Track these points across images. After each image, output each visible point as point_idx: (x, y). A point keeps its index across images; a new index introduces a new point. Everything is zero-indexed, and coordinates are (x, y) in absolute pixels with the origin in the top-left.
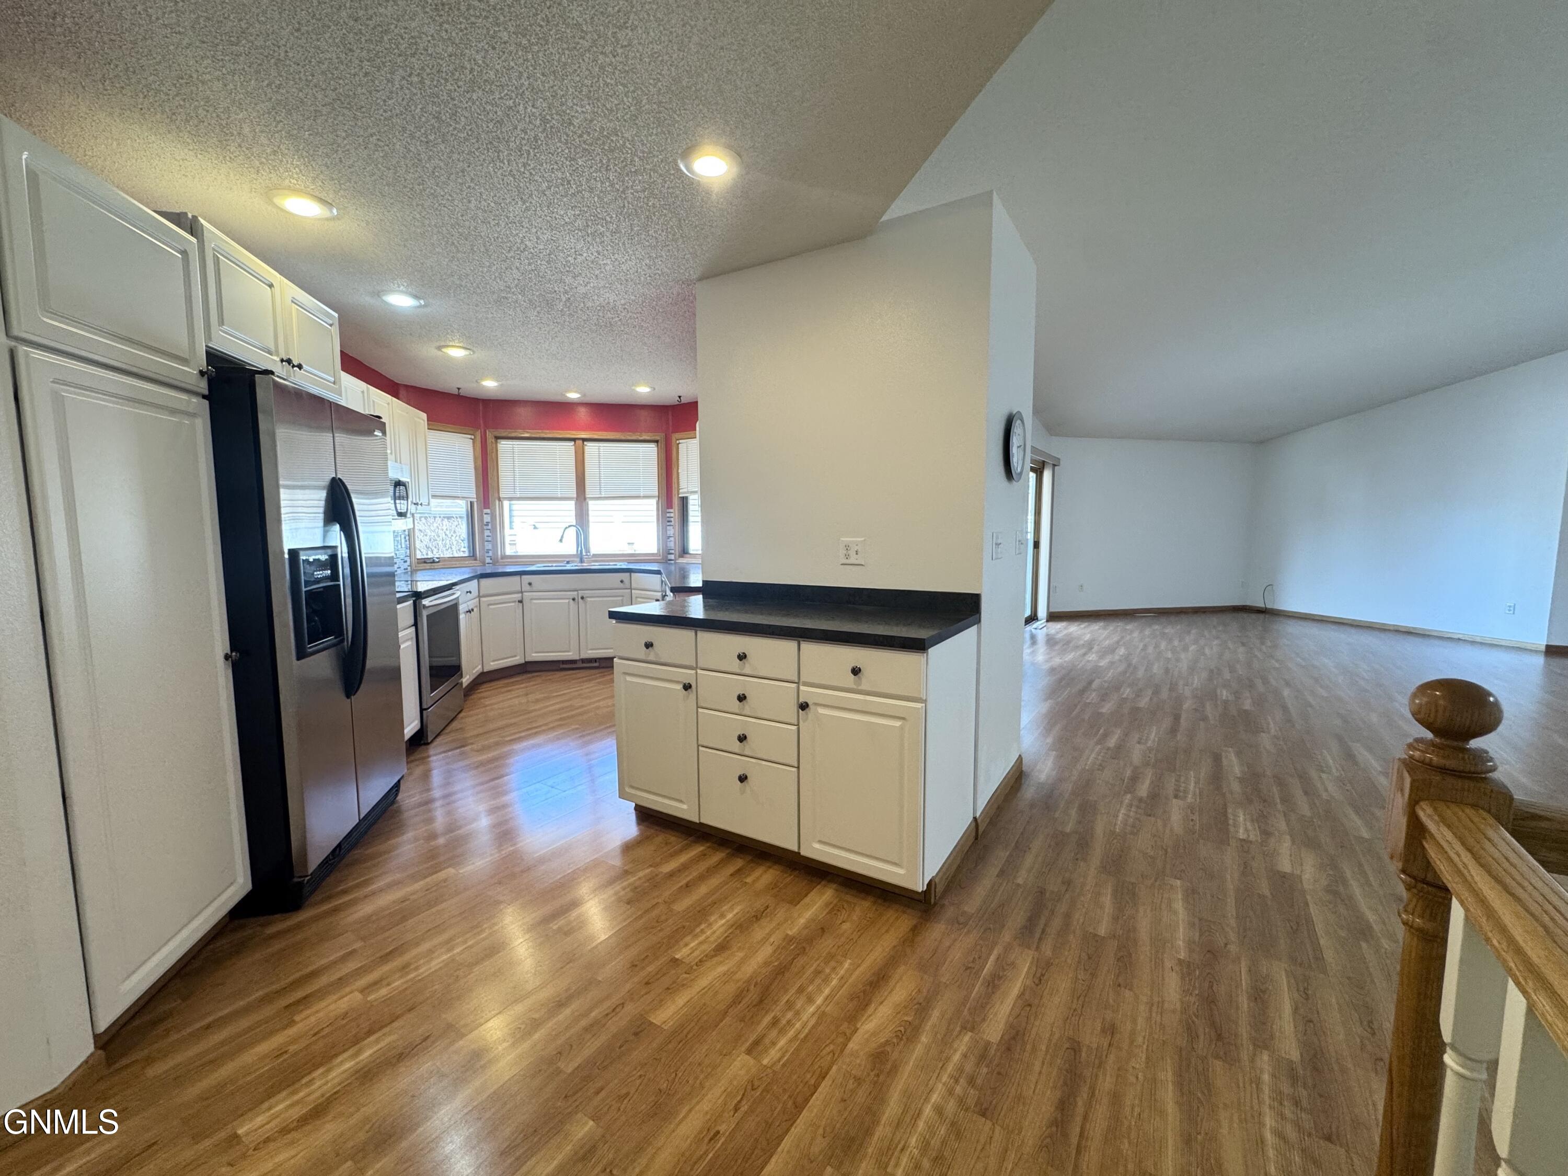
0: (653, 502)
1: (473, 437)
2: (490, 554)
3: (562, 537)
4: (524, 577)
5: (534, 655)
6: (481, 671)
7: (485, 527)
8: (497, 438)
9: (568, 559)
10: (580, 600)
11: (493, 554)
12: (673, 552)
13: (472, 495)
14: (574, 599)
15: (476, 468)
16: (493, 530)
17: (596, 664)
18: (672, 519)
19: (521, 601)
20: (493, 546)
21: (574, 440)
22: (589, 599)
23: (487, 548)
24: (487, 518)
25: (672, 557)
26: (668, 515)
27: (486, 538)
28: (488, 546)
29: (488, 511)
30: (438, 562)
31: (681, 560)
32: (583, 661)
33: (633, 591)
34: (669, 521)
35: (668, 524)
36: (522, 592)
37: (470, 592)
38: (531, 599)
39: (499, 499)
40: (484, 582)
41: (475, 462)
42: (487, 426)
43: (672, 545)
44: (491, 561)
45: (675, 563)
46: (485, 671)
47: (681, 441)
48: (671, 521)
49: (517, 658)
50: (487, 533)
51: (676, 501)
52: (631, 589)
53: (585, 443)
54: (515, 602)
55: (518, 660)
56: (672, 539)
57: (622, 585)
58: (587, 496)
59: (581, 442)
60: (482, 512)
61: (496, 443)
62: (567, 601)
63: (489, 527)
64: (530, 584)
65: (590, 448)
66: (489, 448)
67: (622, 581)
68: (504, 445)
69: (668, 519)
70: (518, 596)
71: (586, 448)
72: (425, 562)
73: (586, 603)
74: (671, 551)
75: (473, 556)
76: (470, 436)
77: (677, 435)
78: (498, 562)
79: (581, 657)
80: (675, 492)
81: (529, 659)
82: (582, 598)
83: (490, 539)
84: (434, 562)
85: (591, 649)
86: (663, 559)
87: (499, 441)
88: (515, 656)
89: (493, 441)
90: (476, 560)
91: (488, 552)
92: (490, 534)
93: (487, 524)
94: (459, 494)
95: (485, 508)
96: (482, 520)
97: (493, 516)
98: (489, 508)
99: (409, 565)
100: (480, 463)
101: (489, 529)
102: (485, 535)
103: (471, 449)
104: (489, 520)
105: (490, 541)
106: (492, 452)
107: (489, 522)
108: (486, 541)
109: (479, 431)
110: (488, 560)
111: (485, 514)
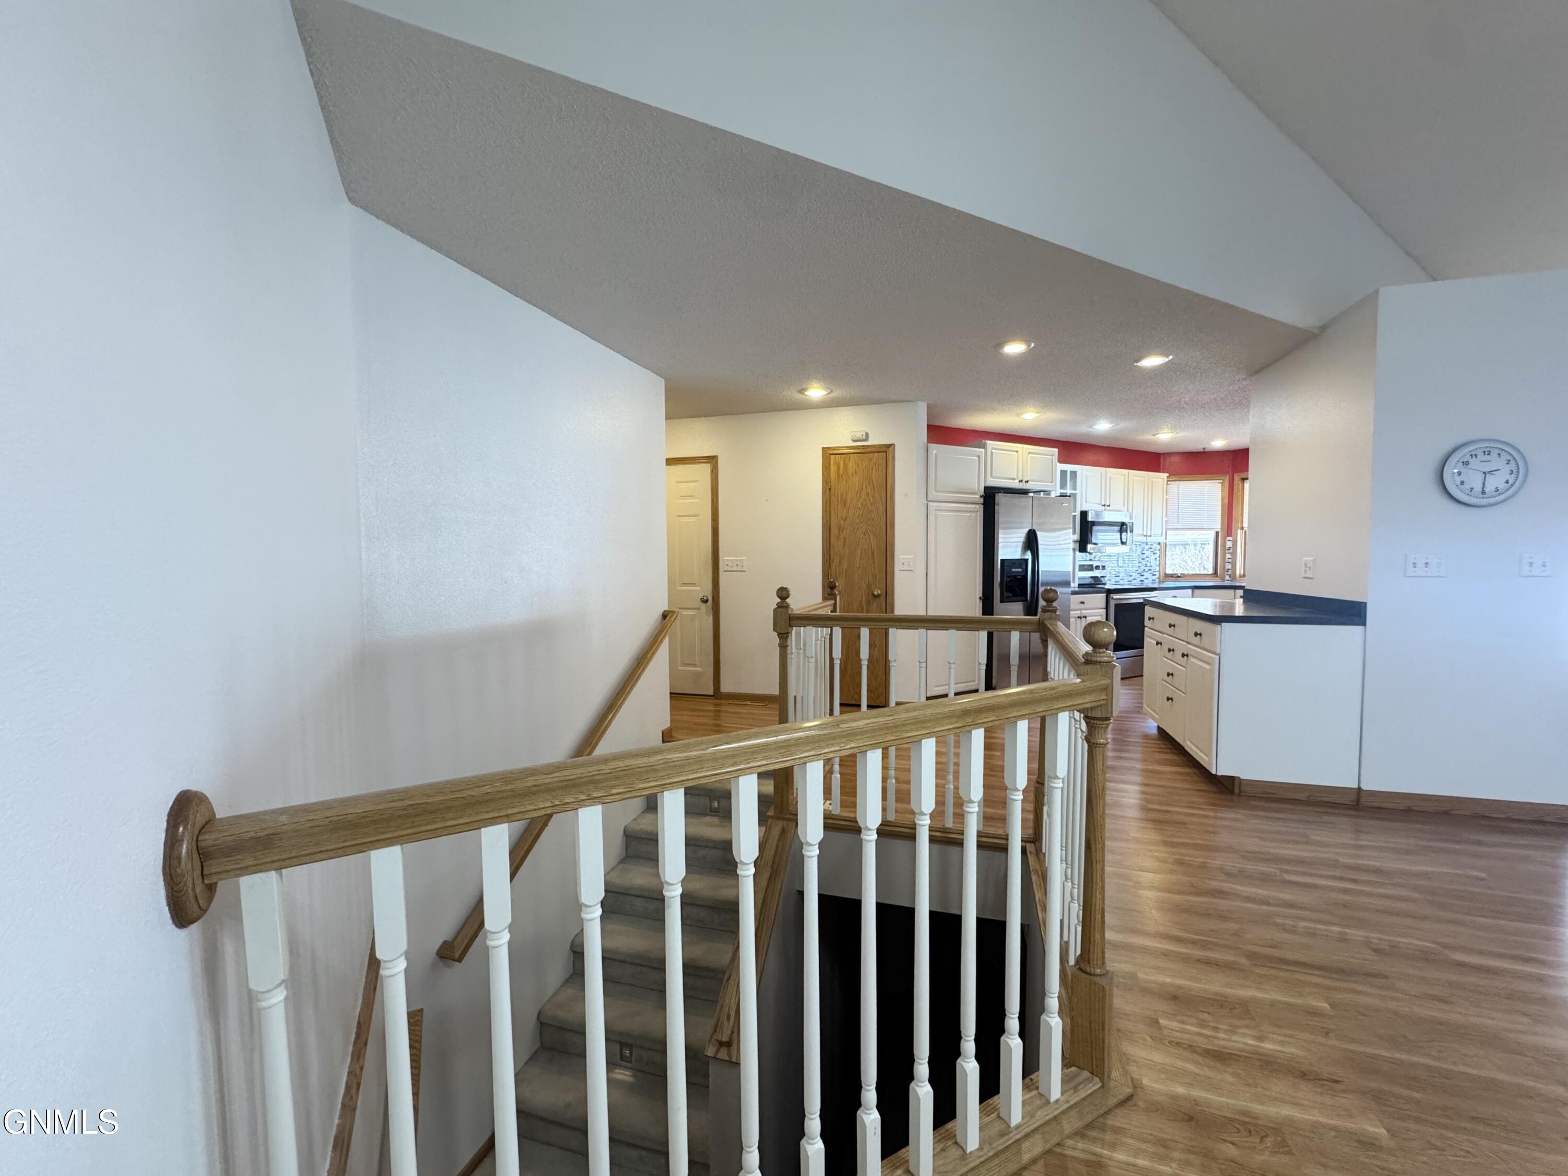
1: (1221, 481)
2: (1230, 573)
7: (1227, 551)
8: (1241, 480)
11: (1232, 572)
13: (1218, 527)
15: (1223, 506)
16: (1234, 554)
20: (1232, 567)
23: (1227, 568)
24: (1229, 544)
27: (1227, 560)
28: (1228, 566)
29: (1230, 538)
39: (1242, 528)
41: (1223, 501)
42: (1232, 472)
44: (1229, 579)
50: (1228, 556)
60: (1226, 539)
61: (1243, 483)
63: (1231, 551)
66: (1236, 488)
72: (1172, 577)
75: (1215, 574)
76: (1219, 481)
78: (1235, 579)
83: (1230, 560)
84: (1179, 576)
87: (1245, 481)
89: (1239, 482)
90: (1217, 577)
91: (1228, 570)
92: (1230, 557)
93: (1229, 549)
94: (1205, 527)
95: (1228, 536)
96: (1225, 546)
97: (1235, 543)
98: (1231, 536)
99: (1155, 578)
100: (1226, 501)
101: (1231, 553)
102: (1227, 558)
103: (1220, 491)
104: (1231, 546)
105: (1231, 562)
106: (1238, 491)
107: (1231, 548)
108: (1227, 562)
109: (1228, 476)
110: (1227, 578)
111: (1228, 541)
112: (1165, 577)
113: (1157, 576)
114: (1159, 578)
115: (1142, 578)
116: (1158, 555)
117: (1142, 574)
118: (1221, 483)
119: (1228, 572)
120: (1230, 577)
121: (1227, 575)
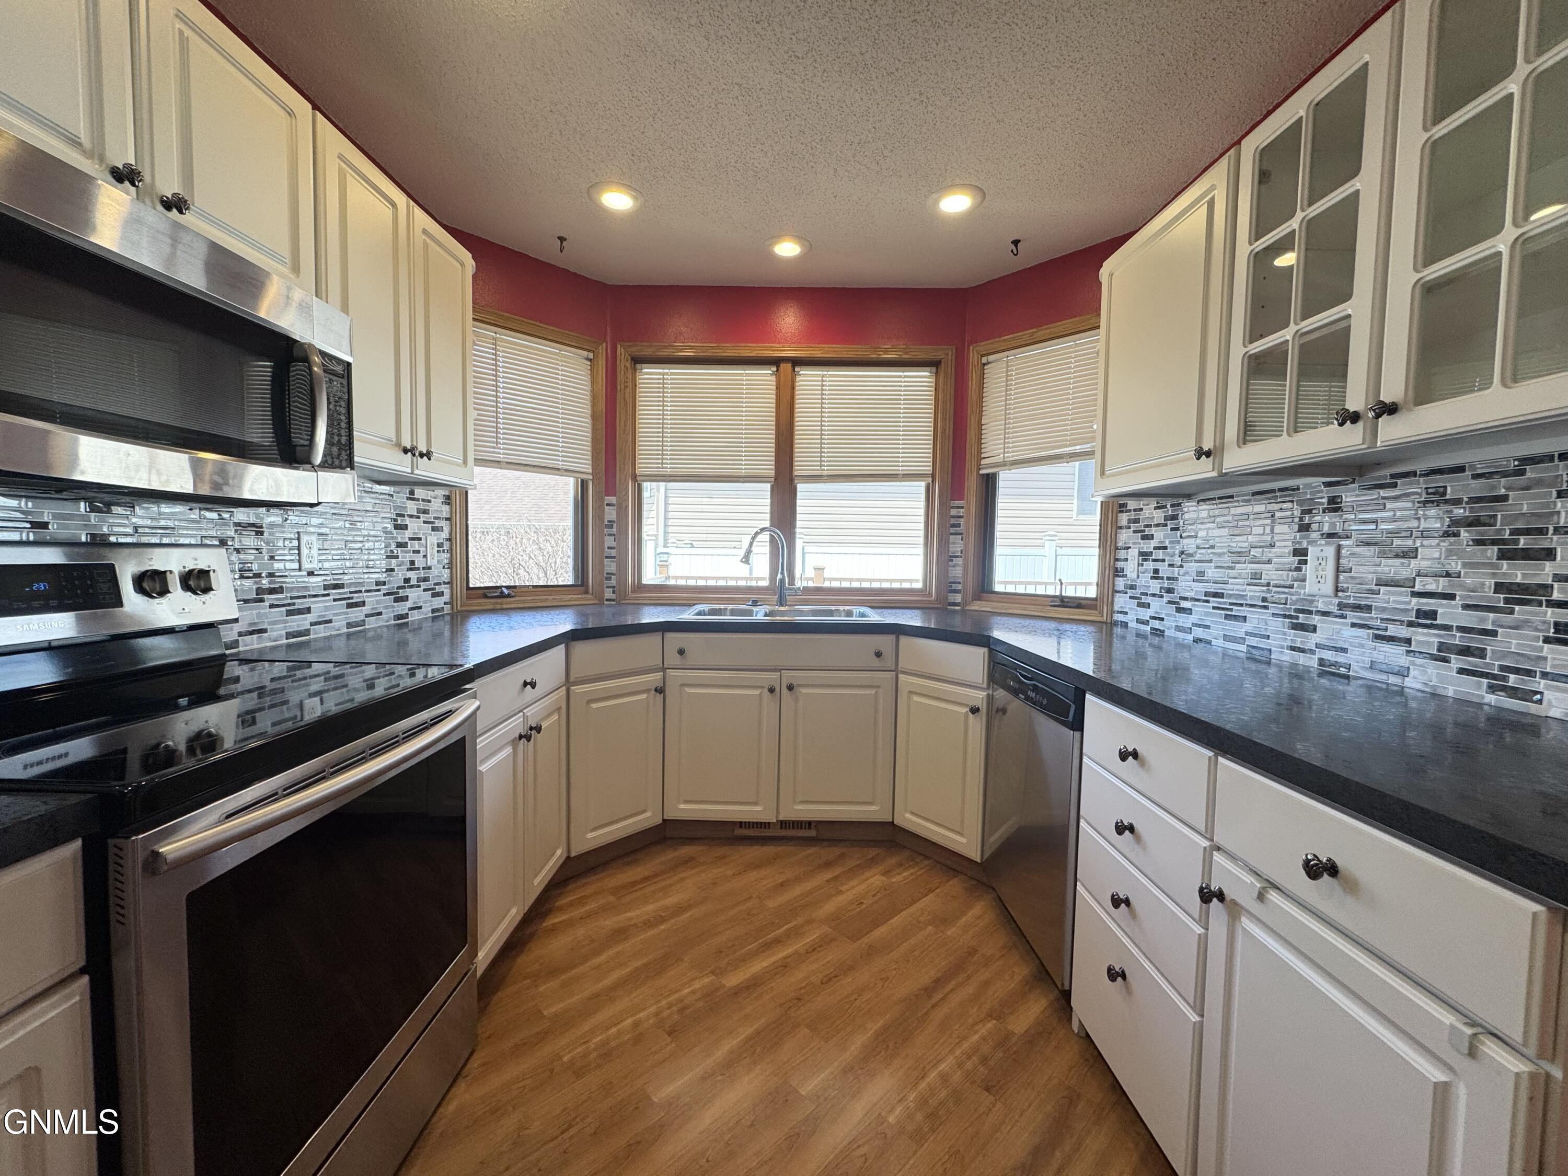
0: (920, 487)
1: (591, 356)
2: (613, 582)
3: (749, 552)
4: (670, 636)
5: (682, 806)
6: (565, 856)
7: (607, 530)
8: (638, 360)
9: (752, 595)
10: (785, 691)
11: (618, 581)
12: (960, 587)
13: (585, 465)
14: (772, 690)
15: (594, 417)
16: (621, 537)
17: (812, 833)
18: (962, 521)
19: (660, 690)
20: (618, 566)
21: (776, 362)
22: (805, 690)
23: (607, 569)
24: (610, 514)
25: (958, 598)
26: (953, 512)
27: (607, 552)
28: (610, 566)
29: (612, 499)
30: (509, 596)
31: (976, 606)
32: (783, 824)
33: (902, 677)
34: (953, 526)
35: (952, 530)
36: (664, 669)
37: (533, 685)
38: (683, 685)
39: (634, 477)
40: (582, 649)
41: (594, 405)
42: (618, 337)
43: (957, 572)
44: (613, 596)
45: (963, 612)
46: (573, 854)
47: (991, 358)
48: (959, 525)
49: (648, 814)
50: (609, 541)
51: (972, 485)
52: (896, 671)
53: (797, 369)
54: (648, 691)
55: (648, 818)
56: (960, 561)
57: (876, 663)
58: (796, 473)
59: (789, 366)
60: (602, 500)
61: (635, 370)
62: (757, 692)
63: (614, 530)
64: (681, 652)
65: (808, 378)
66: (620, 377)
67: (878, 654)
68: (649, 375)
69: (953, 521)
70: (655, 678)
71: (798, 378)
72: (485, 596)
73: (796, 700)
74: (954, 586)
75: (582, 585)
76: (585, 353)
77: (983, 346)
78: (625, 596)
79: (781, 818)
80: (970, 464)
81: (670, 815)
82: (790, 688)
83: (613, 553)
84: (502, 595)
85: (802, 802)
86: (938, 600)
87: (638, 366)
88: (644, 811)
89: (628, 364)
90: (587, 592)
91: (609, 576)
92: (613, 544)
93: (610, 524)
94: (560, 465)
95: (607, 495)
96: (599, 515)
97: (621, 509)
98: (614, 495)
99: (438, 602)
100: (602, 406)
101: (614, 535)
102: (606, 546)
103: (588, 378)
104: (614, 517)
105: (614, 557)
106: (626, 387)
107: (613, 522)
108: (607, 557)
109: (604, 345)
110: (608, 594)
111: (608, 505)
112: (468, 598)
113: (446, 598)
114: (450, 603)
115: (402, 608)
116: (445, 534)
117: (402, 593)
118: (590, 360)
119: (610, 579)
120: (614, 592)
121: (608, 587)
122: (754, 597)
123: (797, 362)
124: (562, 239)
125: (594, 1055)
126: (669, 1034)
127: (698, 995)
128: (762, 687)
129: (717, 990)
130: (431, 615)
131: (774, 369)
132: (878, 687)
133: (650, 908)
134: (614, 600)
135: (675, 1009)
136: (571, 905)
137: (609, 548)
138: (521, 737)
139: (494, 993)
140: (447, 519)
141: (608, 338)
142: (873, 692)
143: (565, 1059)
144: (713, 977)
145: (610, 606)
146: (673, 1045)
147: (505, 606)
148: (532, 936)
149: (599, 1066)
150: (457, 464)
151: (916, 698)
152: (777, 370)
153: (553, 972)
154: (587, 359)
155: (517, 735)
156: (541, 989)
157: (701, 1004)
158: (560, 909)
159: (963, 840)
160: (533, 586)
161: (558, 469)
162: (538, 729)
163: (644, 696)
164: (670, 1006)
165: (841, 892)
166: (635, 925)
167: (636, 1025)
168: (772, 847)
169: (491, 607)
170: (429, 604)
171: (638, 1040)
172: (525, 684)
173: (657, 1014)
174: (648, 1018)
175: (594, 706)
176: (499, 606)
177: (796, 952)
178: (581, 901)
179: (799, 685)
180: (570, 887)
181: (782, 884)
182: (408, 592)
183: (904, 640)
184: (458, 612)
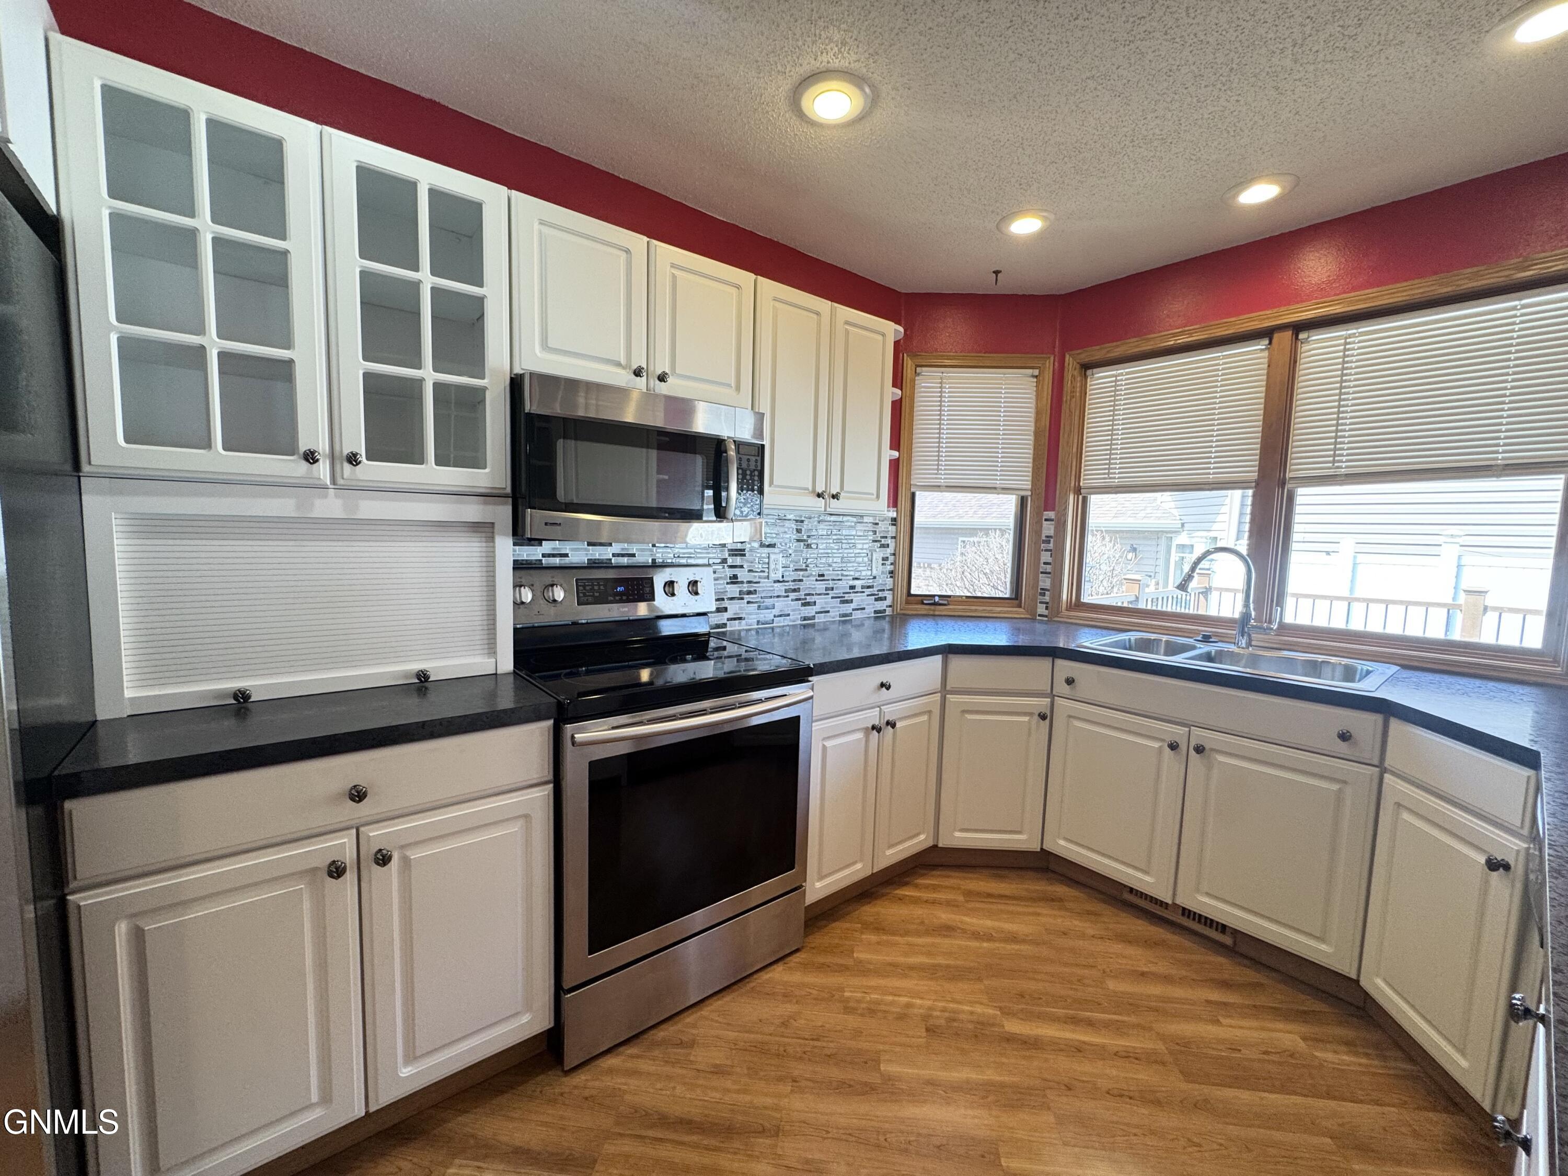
0: (1551, 485)
1: (1036, 372)
2: (1047, 598)
7: (1042, 546)
8: (1086, 367)
10: (1192, 752)
11: (1052, 598)
13: (1025, 483)
14: (1175, 746)
15: (1037, 434)
16: (1057, 552)
19: (1044, 717)
20: (1053, 584)
21: (1268, 333)
22: (1221, 758)
23: (1042, 585)
24: (1048, 529)
27: (1043, 567)
28: (1045, 582)
29: (1051, 514)
30: (941, 604)
32: (1181, 910)
33: (1389, 779)
36: (1052, 696)
37: (888, 688)
38: (1070, 717)
39: (1078, 491)
40: (958, 663)
41: (1037, 420)
42: (1066, 347)
44: (1046, 612)
46: (939, 844)
49: (1023, 837)
50: (1045, 557)
52: (1383, 767)
53: (1304, 334)
54: (1032, 715)
55: (1023, 841)
57: (1339, 747)
58: (1294, 474)
59: (1288, 334)
60: (1040, 515)
61: (1086, 377)
62: (1155, 745)
63: (1051, 546)
64: (1071, 682)
65: (1318, 345)
66: (1069, 388)
67: (1344, 737)
68: (1099, 378)
70: (1043, 703)
71: (1305, 347)
72: (923, 603)
73: (1209, 768)
75: (1016, 598)
76: (1030, 371)
78: (1058, 613)
79: (1177, 902)
81: (1051, 847)
82: (1202, 750)
83: (1049, 568)
84: (936, 603)
85: (1209, 895)
87: (1089, 372)
88: (1018, 832)
89: (1076, 373)
90: (1020, 606)
91: (1043, 592)
92: (1050, 560)
93: (1047, 540)
94: (998, 483)
95: (1046, 510)
96: (1038, 532)
97: (1060, 525)
98: (1053, 510)
99: (881, 605)
100: (1046, 419)
101: (1050, 550)
102: (1042, 561)
103: (1033, 396)
104: (1052, 533)
105: (1049, 573)
106: (1072, 397)
107: (1051, 537)
108: (1042, 573)
109: (1052, 358)
110: (1041, 609)
111: (1046, 520)
112: (907, 603)
113: (889, 602)
114: (892, 606)
115: (848, 608)
116: (890, 550)
117: (847, 597)
118: (1036, 377)
119: (1044, 595)
120: (1047, 608)
121: (1041, 603)
122: (1208, 630)
123: (1299, 328)
124: (997, 273)
125: (864, 1005)
126: (927, 1030)
127: (975, 1018)
128: (1163, 740)
129: (993, 1025)
130: (873, 615)
131: (1266, 342)
132: (1345, 782)
133: (989, 923)
134: (1046, 616)
135: (947, 1014)
136: (927, 887)
137: (1045, 563)
138: (873, 728)
139: (835, 921)
140: (892, 538)
141: (1057, 350)
142: (1335, 787)
143: (847, 994)
144: (999, 1013)
145: (1041, 622)
146: (924, 1040)
147: (937, 613)
148: (883, 895)
149: (862, 1015)
150: (871, 500)
151: (1406, 816)
152: (1270, 343)
153: (879, 928)
154: (1033, 376)
155: (870, 726)
156: (864, 936)
157: (971, 1026)
158: (916, 886)
159: (1464, 1063)
160: (967, 597)
161: (995, 488)
162: (892, 724)
163: (1026, 719)
164: (944, 1010)
165: (1217, 1022)
166: (964, 931)
167: (908, 1006)
168: (1161, 930)
169: (925, 612)
170: (872, 606)
171: (902, 1017)
172: (882, 685)
173: (930, 1009)
174: (921, 1007)
175: (969, 717)
176: (931, 613)
177: (1103, 1047)
178: (935, 888)
179: (1212, 750)
180: (934, 873)
181: (1143, 974)
182: (852, 596)
183: (1396, 725)
184: (898, 614)
